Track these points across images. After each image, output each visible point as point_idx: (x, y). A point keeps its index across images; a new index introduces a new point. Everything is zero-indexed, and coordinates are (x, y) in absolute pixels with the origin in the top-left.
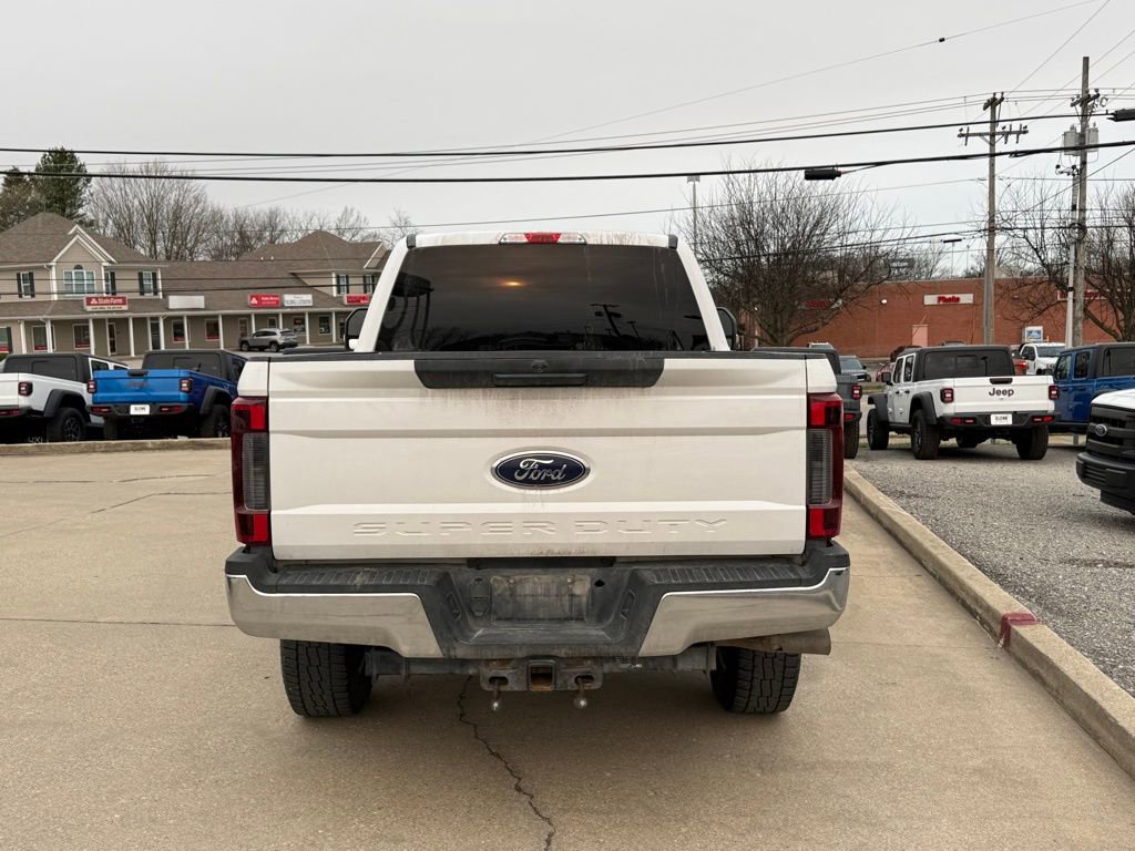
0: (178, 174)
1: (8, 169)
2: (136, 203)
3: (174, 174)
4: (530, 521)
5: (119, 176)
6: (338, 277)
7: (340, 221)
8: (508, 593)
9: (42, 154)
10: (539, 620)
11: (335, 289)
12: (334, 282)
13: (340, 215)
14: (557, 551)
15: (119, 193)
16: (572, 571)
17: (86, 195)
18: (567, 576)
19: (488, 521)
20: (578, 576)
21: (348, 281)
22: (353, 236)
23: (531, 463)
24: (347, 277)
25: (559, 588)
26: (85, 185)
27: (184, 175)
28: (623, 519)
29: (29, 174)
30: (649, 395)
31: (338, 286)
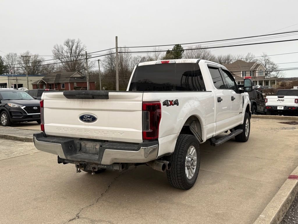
0: (204, 47)
1: (167, 50)
2: (194, 56)
3: (203, 48)
4: (86, 130)
5: (190, 50)
6: (243, 72)
7: (247, 56)
8: (84, 147)
9: (174, 46)
10: (90, 153)
11: (242, 75)
12: (242, 73)
13: (247, 55)
14: (92, 138)
15: (190, 54)
16: (96, 143)
17: (183, 55)
18: (95, 143)
19: (78, 129)
20: (97, 144)
21: (245, 73)
22: (250, 61)
23: (86, 116)
24: (245, 72)
25: (93, 147)
26: (183, 53)
27: (205, 47)
28: (103, 131)
29: (171, 51)
30: (108, 101)
31: (243, 74)
